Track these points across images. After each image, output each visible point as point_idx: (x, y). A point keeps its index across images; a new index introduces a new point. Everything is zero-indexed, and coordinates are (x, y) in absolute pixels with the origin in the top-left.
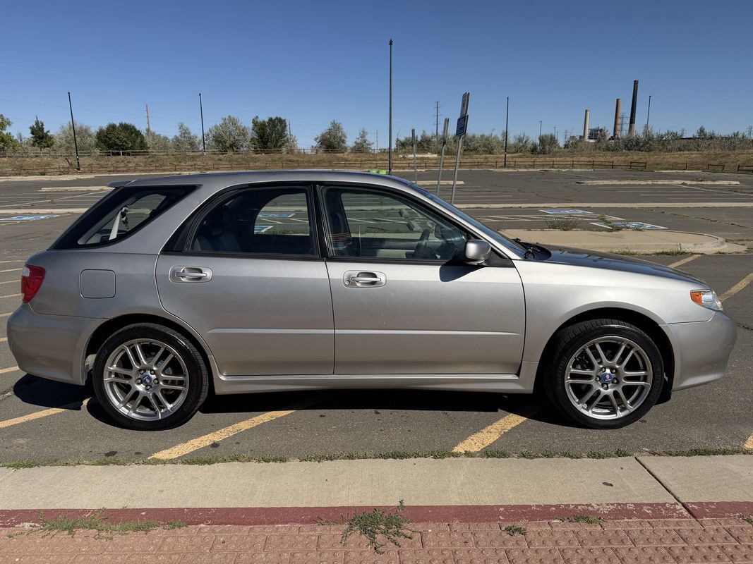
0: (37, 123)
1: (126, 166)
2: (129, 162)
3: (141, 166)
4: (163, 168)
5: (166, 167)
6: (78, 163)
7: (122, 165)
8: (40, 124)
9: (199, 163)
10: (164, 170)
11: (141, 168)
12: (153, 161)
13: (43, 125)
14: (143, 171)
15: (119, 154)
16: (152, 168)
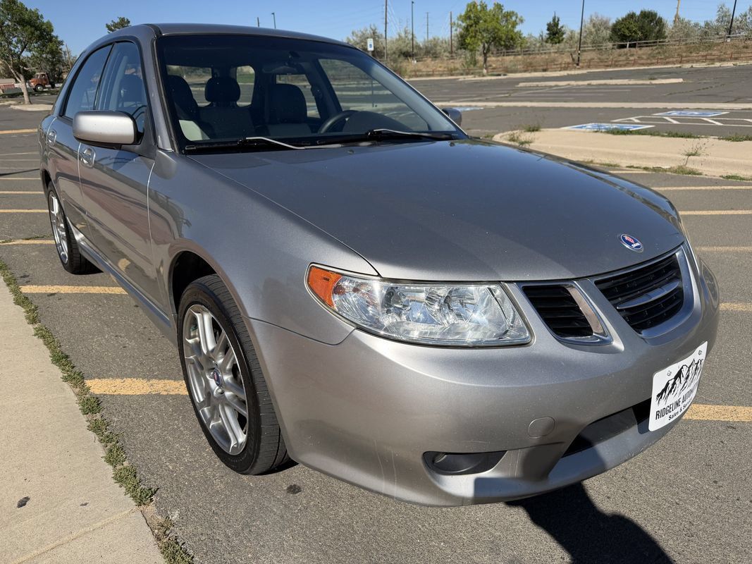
0: (554, 20)
1: (627, 59)
2: (632, 55)
3: (643, 59)
4: (667, 60)
5: (671, 59)
6: (579, 58)
7: (623, 58)
8: (557, 20)
9: (714, 53)
10: (667, 63)
11: (642, 61)
12: (659, 53)
13: (558, 20)
14: (643, 64)
15: (624, 46)
16: (654, 61)
